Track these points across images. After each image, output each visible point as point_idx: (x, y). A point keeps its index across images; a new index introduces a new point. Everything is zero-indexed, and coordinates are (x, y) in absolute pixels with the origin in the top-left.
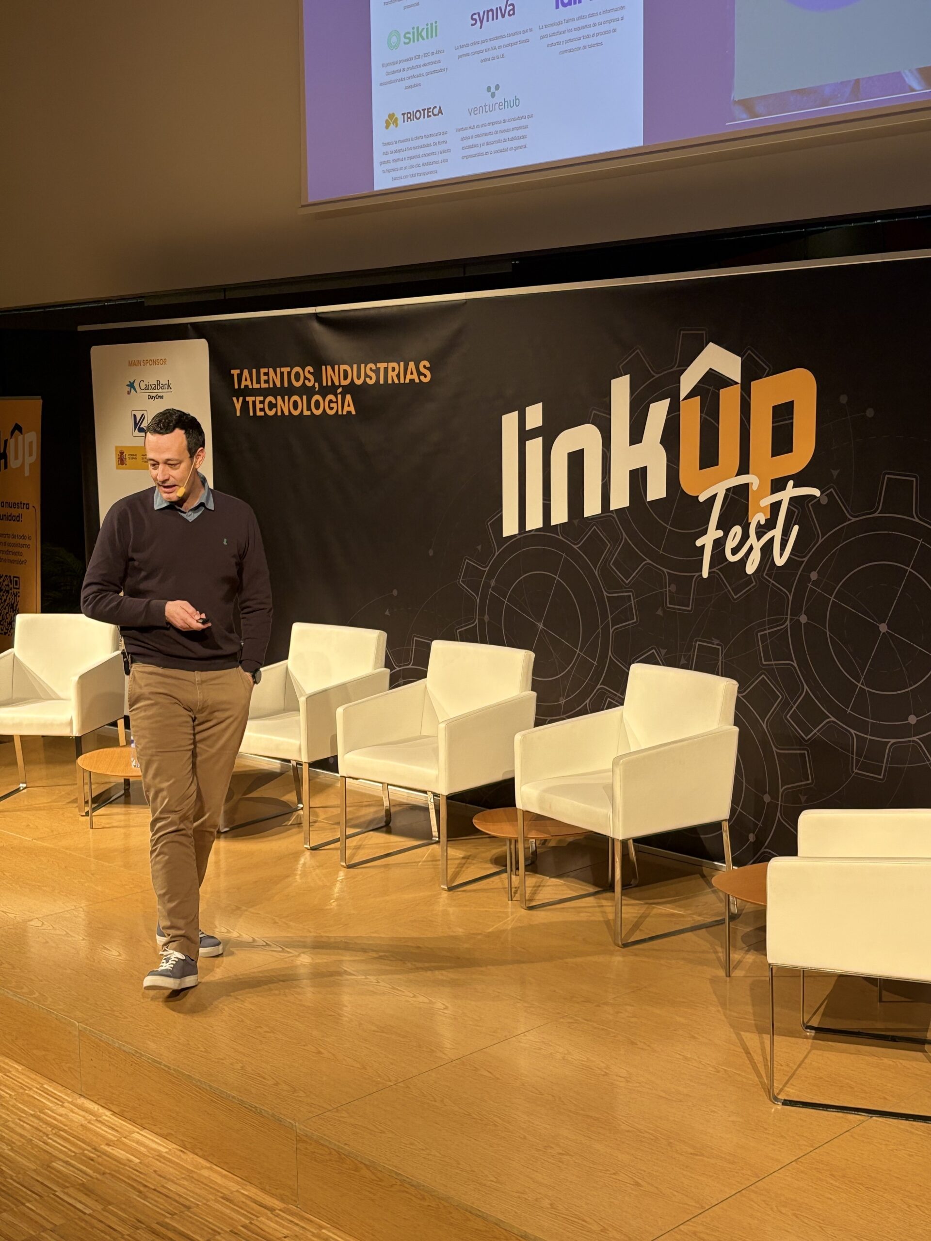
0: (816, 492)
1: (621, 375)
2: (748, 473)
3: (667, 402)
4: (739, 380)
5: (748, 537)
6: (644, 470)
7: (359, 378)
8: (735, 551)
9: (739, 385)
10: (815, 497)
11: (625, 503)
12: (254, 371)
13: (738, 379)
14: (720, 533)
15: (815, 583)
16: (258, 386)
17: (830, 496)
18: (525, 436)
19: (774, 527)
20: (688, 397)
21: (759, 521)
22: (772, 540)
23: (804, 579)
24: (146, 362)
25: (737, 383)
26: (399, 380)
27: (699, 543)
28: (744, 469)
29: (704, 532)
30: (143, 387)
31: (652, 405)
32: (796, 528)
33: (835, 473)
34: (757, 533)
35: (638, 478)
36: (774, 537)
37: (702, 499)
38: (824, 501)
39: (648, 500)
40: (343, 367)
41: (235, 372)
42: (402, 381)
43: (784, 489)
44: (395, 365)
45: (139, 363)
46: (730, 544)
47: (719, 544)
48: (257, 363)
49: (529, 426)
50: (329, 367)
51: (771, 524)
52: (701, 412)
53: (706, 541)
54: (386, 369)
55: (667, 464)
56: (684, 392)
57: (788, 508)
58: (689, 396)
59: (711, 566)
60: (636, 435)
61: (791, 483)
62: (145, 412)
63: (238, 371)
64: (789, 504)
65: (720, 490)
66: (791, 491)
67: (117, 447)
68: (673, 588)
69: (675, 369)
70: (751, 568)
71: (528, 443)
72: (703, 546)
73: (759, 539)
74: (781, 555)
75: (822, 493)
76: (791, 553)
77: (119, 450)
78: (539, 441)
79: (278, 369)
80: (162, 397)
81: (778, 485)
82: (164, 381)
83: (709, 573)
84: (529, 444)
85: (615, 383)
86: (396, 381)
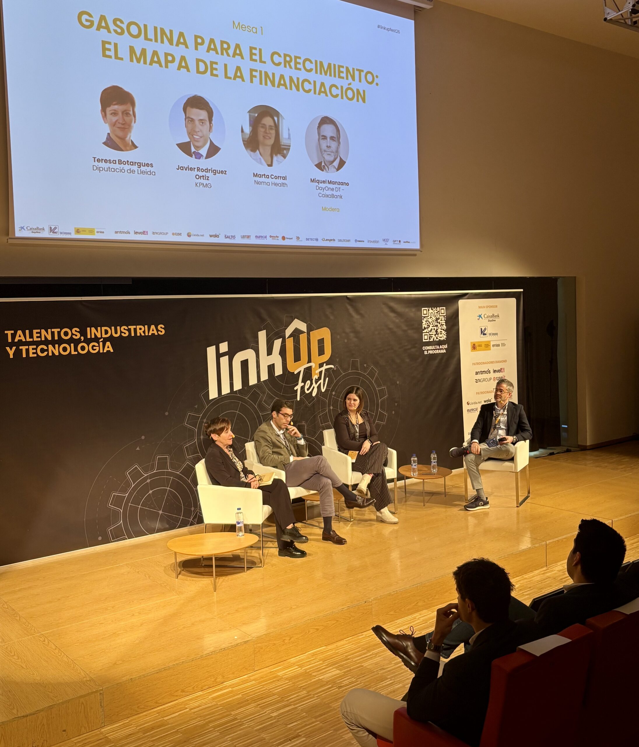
0: (332, 366)
1: (262, 330)
2: (311, 362)
3: (281, 339)
5: (312, 384)
6: (274, 364)
10: (332, 368)
11: (267, 377)
13: (305, 330)
14: (303, 384)
15: (334, 396)
17: (337, 367)
18: (219, 355)
19: (321, 379)
21: (316, 378)
23: (331, 394)
25: (305, 332)
26: (145, 334)
27: (295, 389)
28: (309, 361)
29: (297, 384)
31: (275, 341)
32: (327, 379)
33: (338, 359)
34: (315, 382)
35: (271, 368)
36: (321, 383)
37: (295, 373)
38: (335, 369)
39: (276, 375)
43: (323, 366)
46: (306, 387)
47: (303, 388)
49: (221, 351)
51: (320, 378)
52: (294, 343)
53: (298, 388)
54: (135, 329)
55: (282, 362)
56: (287, 335)
57: (325, 373)
58: (289, 337)
59: (300, 396)
60: (270, 352)
61: (325, 364)
64: (325, 371)
65: (302, 369)
66: (325, 367)
69: (283, 328)
70: (314, 394)
72: (297, 390)
73: (316, 384)
74: (323, 388)
76: (326, 387)
78: (227, 357)
81: (321, 365)
83: (300, 398)
84: (221, 358)
85: (260, 333)
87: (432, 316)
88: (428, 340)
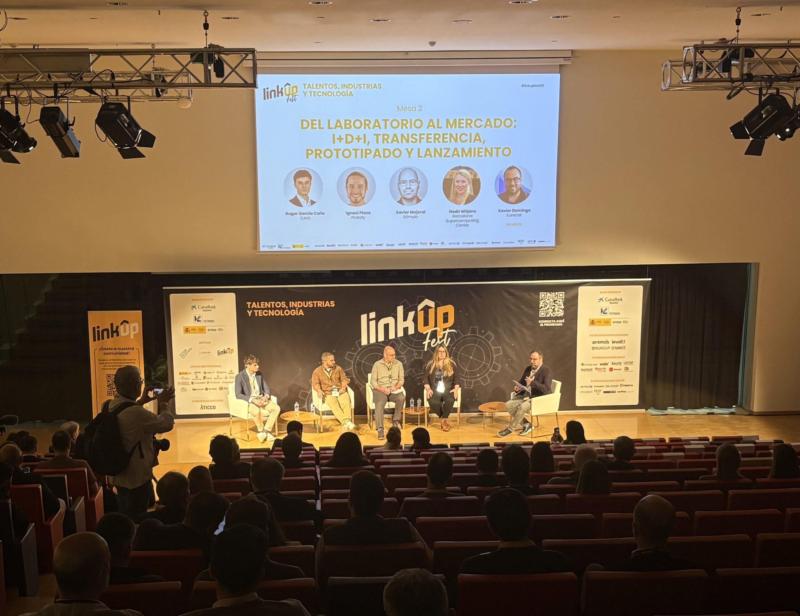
0: (454, 331)
1: (400, 306)
5: (437, 341)
7: (305, 305)
8: (434, 344)
11: (402, 335)
13: (433, 306)
14: (430, 341)
15: (454, 350)
17: (458, 332)
18: (369, 320)
21: (440, 338)
25: (433, 308)
26: (322, 306)
27: (424, 343)
28: (436, 326)
29: (425, 341)
30: (200, 307)
31: (410, 313)
32: (449, 339)
33: (459, 327)
34: (440, 340)
35: (406, 330)
36: (444, 341)
37: (424, 333)
38: (457, 332)
39: (409, 334)
40: (299, 302)
44: (321, 302)
46: (432, 343)
47: (429, 343)
49: (370, 318)
51: (443, 338)
52: (424, 314)
53: (426, 343)
54: (317, 304)
55: (414, 326)
56: (419, 310)
58: (421, 311)
59: (427, 348)
60: (405, 319)
61: (448, 329)
63: (250, 303)
64: (448, 334)
65: (429, 331)
66: (448, 331)
68: (417, 354)
72: (425, 344)
74: (446, 344)
76: (449, 344)
77: (186, 327)
78: (374, 321)
80: (211, 311)
81: (445, 329)
82: (211, 306)
83: (427, 350)
84: (371, 322)
85: (398, 308)
87: (550, 299)
88: (545, 316)
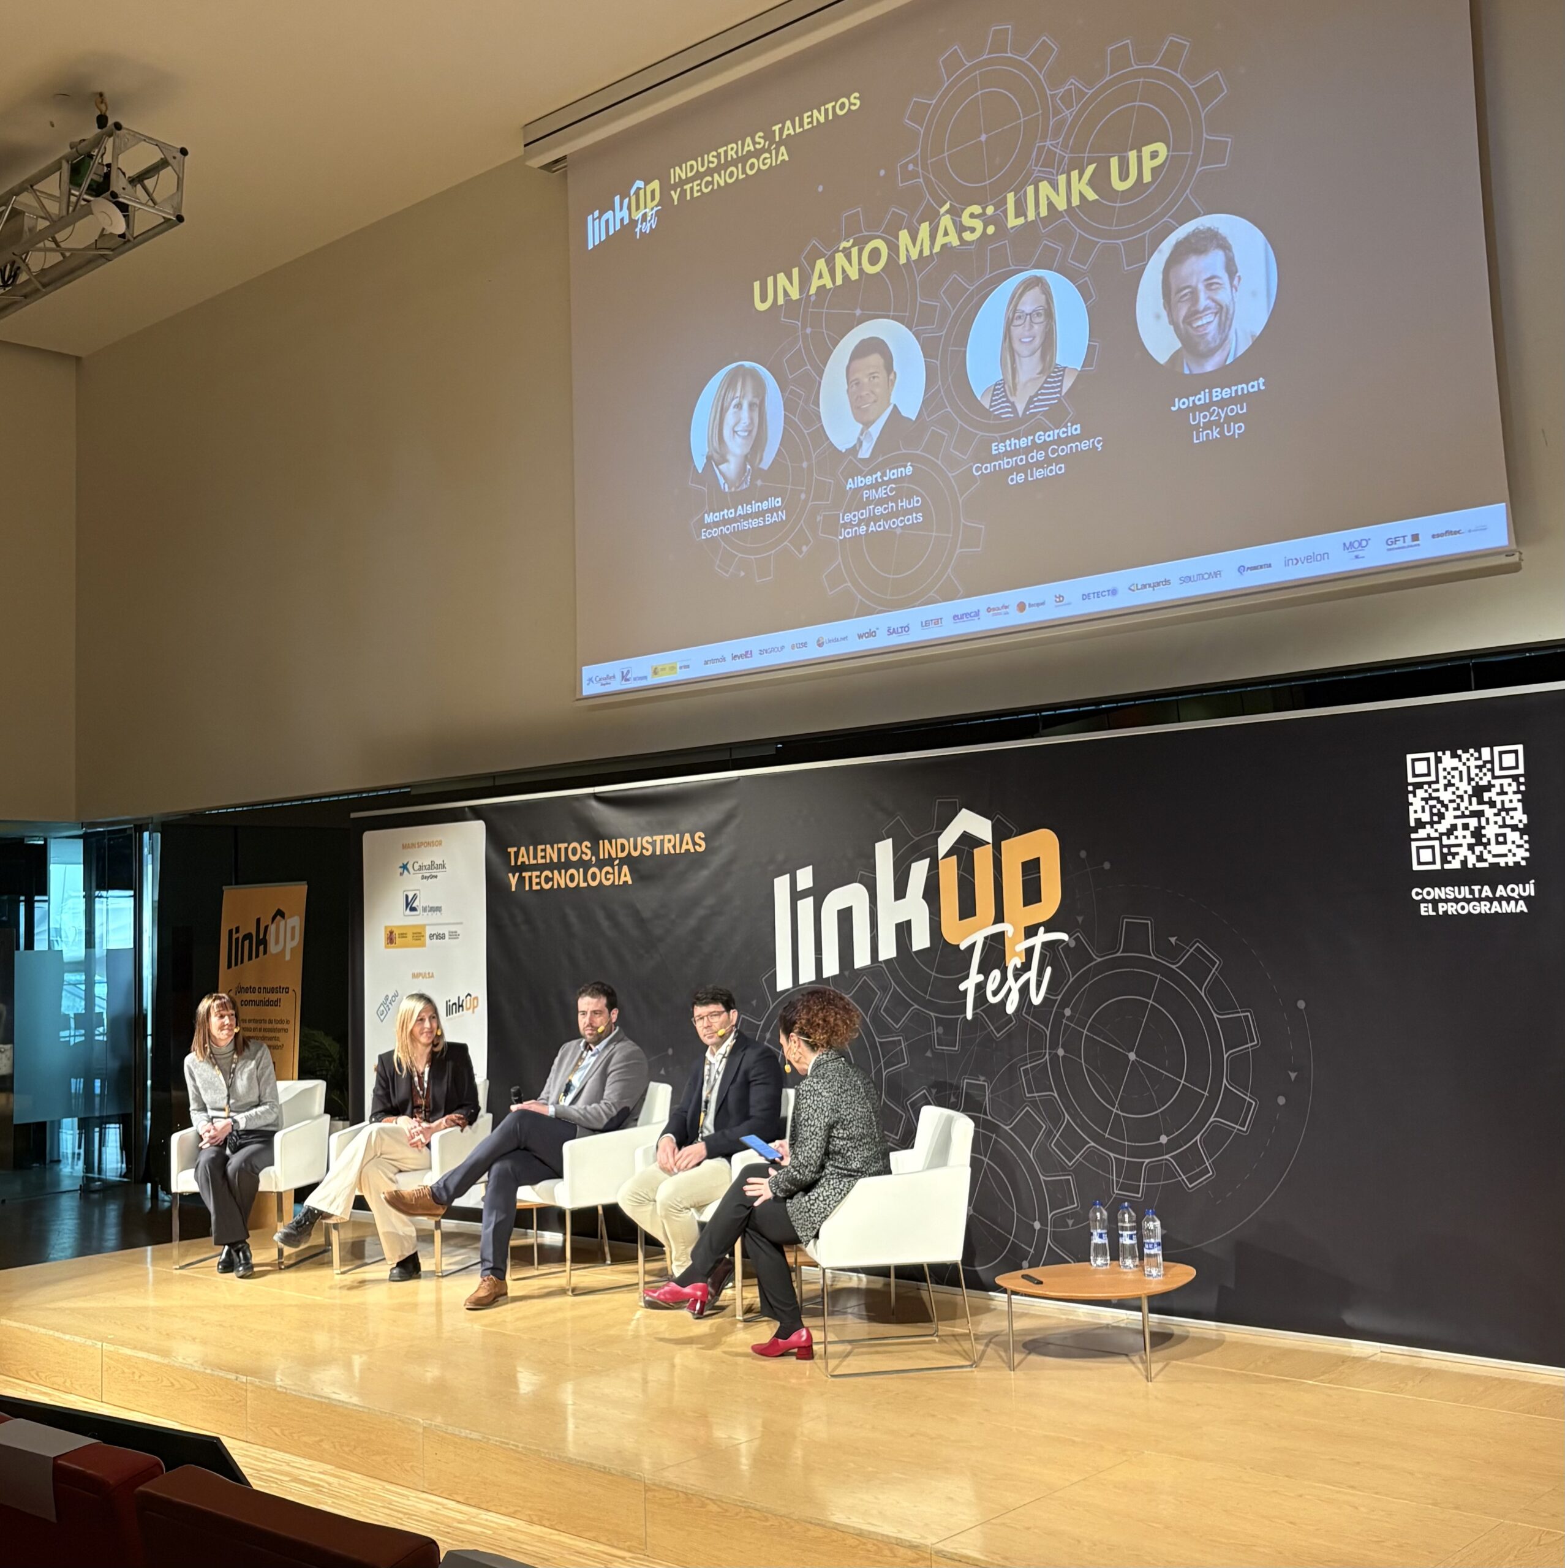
0: (1064, 936)
1: (884, 839)
2: (1003, 921)
3: (927, 861)
4: (990, 840)
5: (1007, 979)
6: (909, 923)
7: (635, 849)
8: (995, 993)
9: (991, 845)
10: (1064, 941)
11: (893, 954)
12: (531, 848)
13: (988, 838)
14: (981, 978)
15: (1068, 1019)
16: (535, 862)
17: (1077, 939)
18: (796, 896)
19: (1029, 969)
20: (945, 857)
21: (1015, 966)
22: (1028, 982)
23: (1060, 1015)
24: (420, 845)
25: (989, 843)
26: (675, 850)
27: (962, 987)
28: (999, 918)
29: (967, 977)
30: (417, 866)
31: (913, 865)
32: (1049, 970)
33: (1080, 919)
34: (1014, 976)
35: (904, 930)
36: (1029, 978)
37: (963, 947)
38: (1073, 944)
39: (913, 951)
40: (620, 841)
41: (512, 850)
42: (678, 852)
43: (1036, 934)
44: (671, 837)
45: (413, 845)
46: (991, 987)
47: (980, 988)
48: (536, 841)
49: (800, 887)
50: (606, 841)
51: (1026, 967)
52: (959, 869)
53: (969, 985)
54: (662, 841)
55: (930, 918)
56: (942, 850)
57: (1041, 953)
58: (947, 855)
59: (975, 1008)
60: (900, 892)
61: (1042, 929)
62: (417, 892)
63: (515, 849)
64: (1042, 948)
65: (979, 938)
66: (1043, 937)
67: (386, 928)
68: (941, 1030)
69: (932, 832)
70: (1011, 1008)
71: (799, 903)
72: (966, 991)
73: (1016, 980)
74: (1037, 994)
75: (1070, 937)
76: (1046, 993)
77: (389, 929)
78: (810, 900)
79: (555, 846)
80: (436, 877)
81: (1030, 931)
82: (438, 862)
83: (973, 1015)
85: (879, 846)
86: (672, 852)
87: (1455, 781)
88: (1437, 866)
